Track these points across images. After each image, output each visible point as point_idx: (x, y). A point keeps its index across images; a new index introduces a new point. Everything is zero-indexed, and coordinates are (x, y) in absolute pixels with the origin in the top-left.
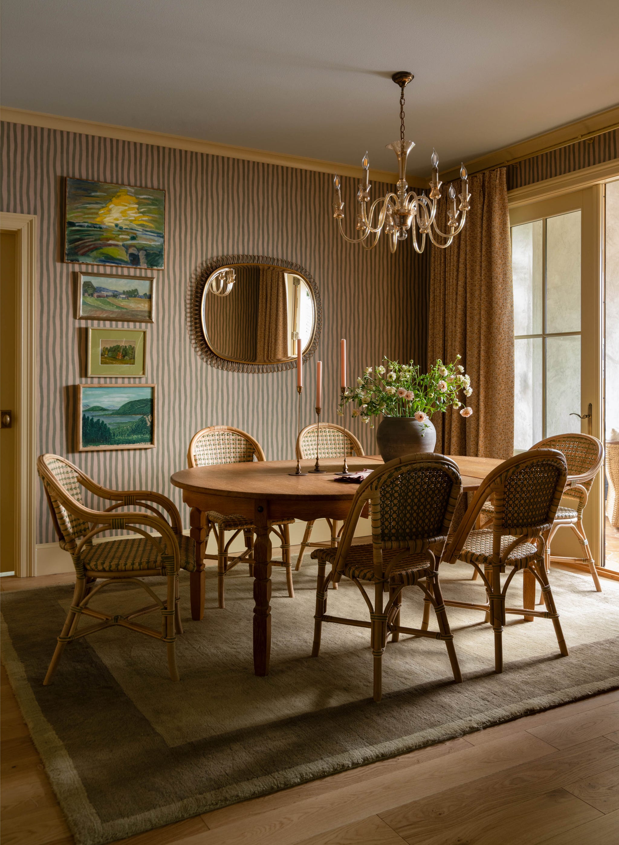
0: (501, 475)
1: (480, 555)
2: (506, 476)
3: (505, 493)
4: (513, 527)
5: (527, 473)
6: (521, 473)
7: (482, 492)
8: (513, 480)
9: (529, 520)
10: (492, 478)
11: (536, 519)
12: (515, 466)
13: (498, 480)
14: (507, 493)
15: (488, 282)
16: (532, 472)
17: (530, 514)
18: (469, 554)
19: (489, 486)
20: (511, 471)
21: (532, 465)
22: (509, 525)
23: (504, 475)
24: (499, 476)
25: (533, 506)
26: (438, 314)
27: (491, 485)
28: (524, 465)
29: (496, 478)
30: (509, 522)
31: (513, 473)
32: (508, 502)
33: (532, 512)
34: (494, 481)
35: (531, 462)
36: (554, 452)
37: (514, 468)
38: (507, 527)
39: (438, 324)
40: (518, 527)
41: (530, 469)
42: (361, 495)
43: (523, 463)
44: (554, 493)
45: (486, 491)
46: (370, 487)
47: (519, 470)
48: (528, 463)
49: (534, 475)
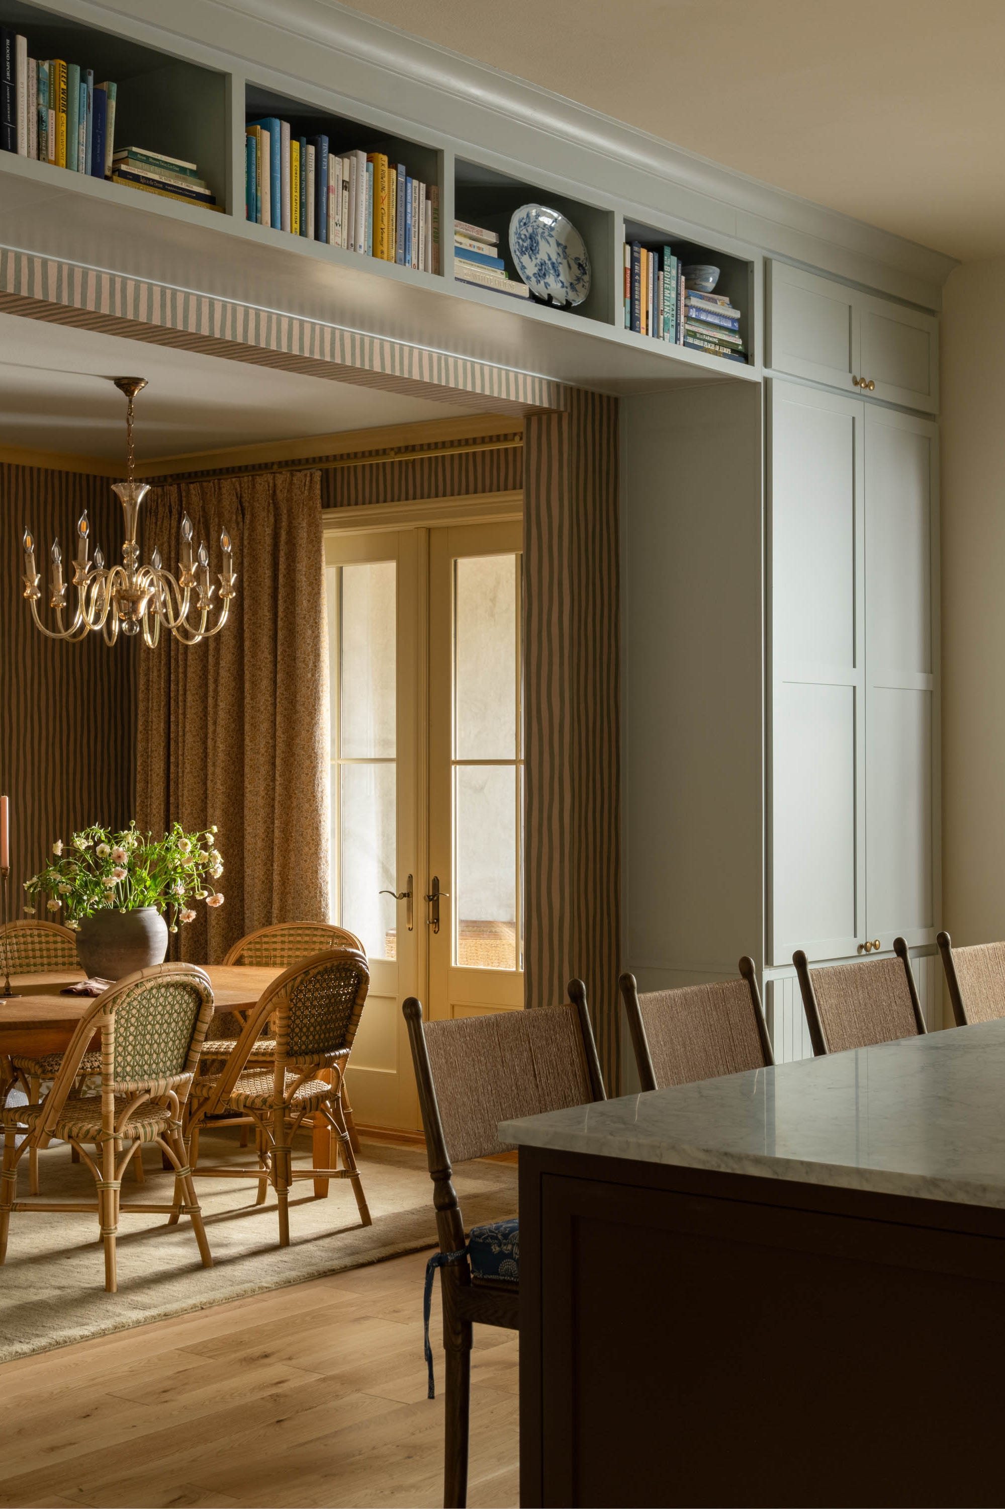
0: (286, 985)
1: (257, 1097)
2: (293, 986)
3: (291, 1009)
4: (300, 1055)
5: (318, 981)
6: (311, 982)
7: (262, 1008)
8: (301, 991)
9: (321, 1045)
10: (274, 990)
11: (330, 1043)
12: (304, 973)
13: (283, 991)
14: (293, 1009)
15: (288, 666)
16: (325, 980)
17: (322, 1036)
18: (242, 1097)
19: (271, 1000)
20: (299, 979)
21: (326, 970)
22: (296, 1052)
23: (290, 984)
24: (284, 987)
25: (326, 1026)
26: (155, 714)
27: (273, 1000)
28: (316, 971)
29: (280, 990)
30: (296, 1048)
31: (302, 983)
32: (294, 1022)
33: (325, 1034)
34: (277, 993)
35: (324, 966)
36: (352, 952)
37: (303, 976)
38: (292, 1055)
39: (154, 732)
40: (307, 1054)
41: (322, 976)
42: (89, 1022)
43: (313, 968)
44: (352, 1008)
45: (267, 1008)
46: (102, 1010)
47: (309, 977)
48: (320, 968)
49: (327, 984)
